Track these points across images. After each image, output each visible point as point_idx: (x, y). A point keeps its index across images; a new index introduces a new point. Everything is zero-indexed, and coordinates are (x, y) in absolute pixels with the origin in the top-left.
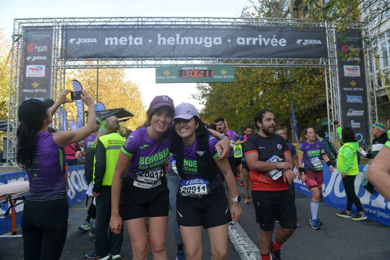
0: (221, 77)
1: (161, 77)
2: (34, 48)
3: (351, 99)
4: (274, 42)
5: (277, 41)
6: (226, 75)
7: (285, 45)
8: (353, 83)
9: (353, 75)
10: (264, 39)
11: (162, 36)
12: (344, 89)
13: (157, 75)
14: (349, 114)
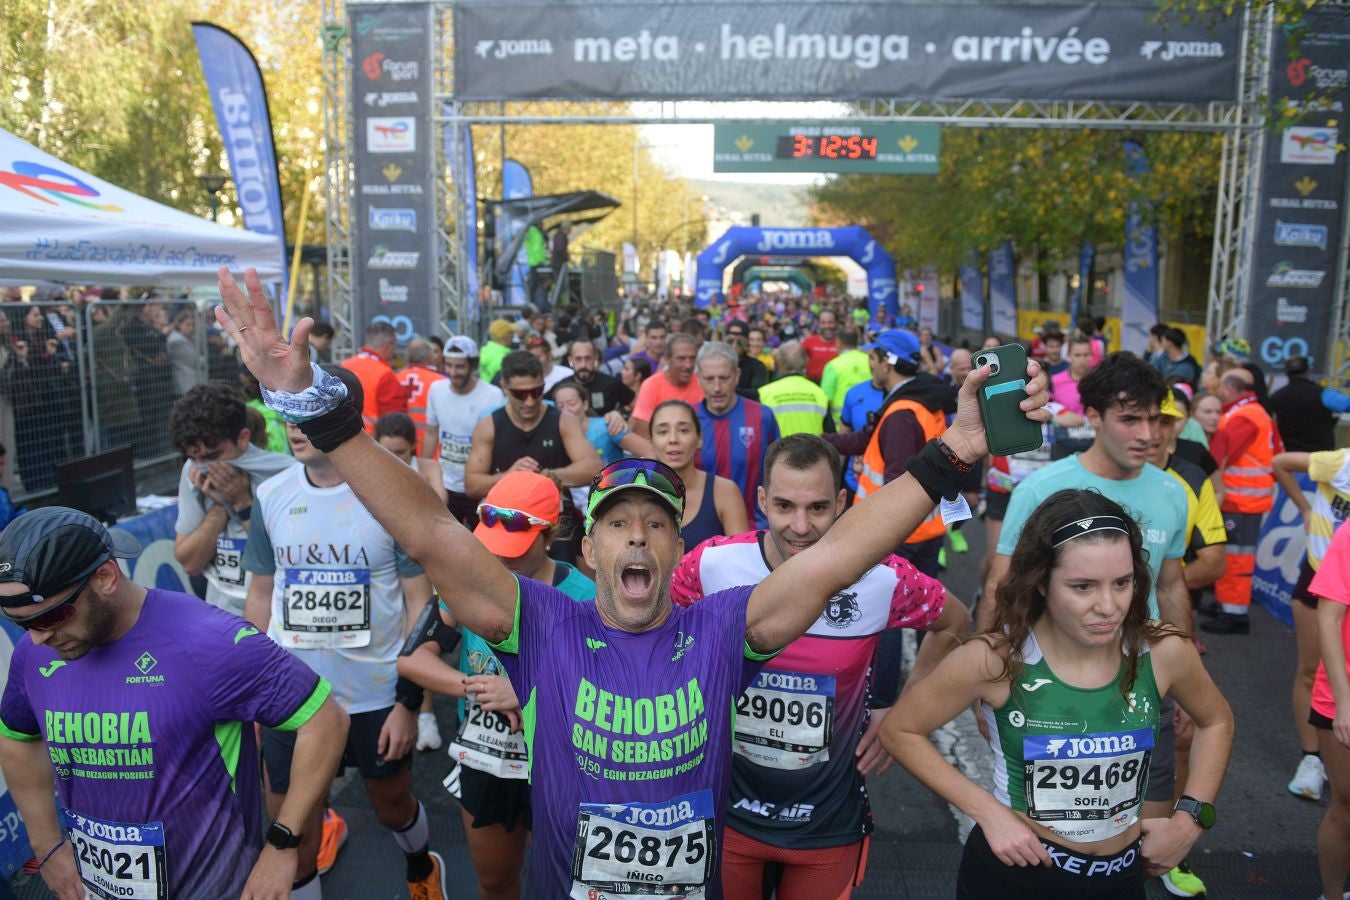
0: (898, 158)
1: (727, 157)
2: (381, 66)
3: (1288, 235)
4: (1069, 50)
5: (1077, 46)
6: (915, 151)
7: (1101, 60)
8: (1306, 186)
9: (1311, 157)
10: (1039, 42)
11: (734, 32)
12: (1275, 202)
13: (718, 149)
14: (1275, 280)
